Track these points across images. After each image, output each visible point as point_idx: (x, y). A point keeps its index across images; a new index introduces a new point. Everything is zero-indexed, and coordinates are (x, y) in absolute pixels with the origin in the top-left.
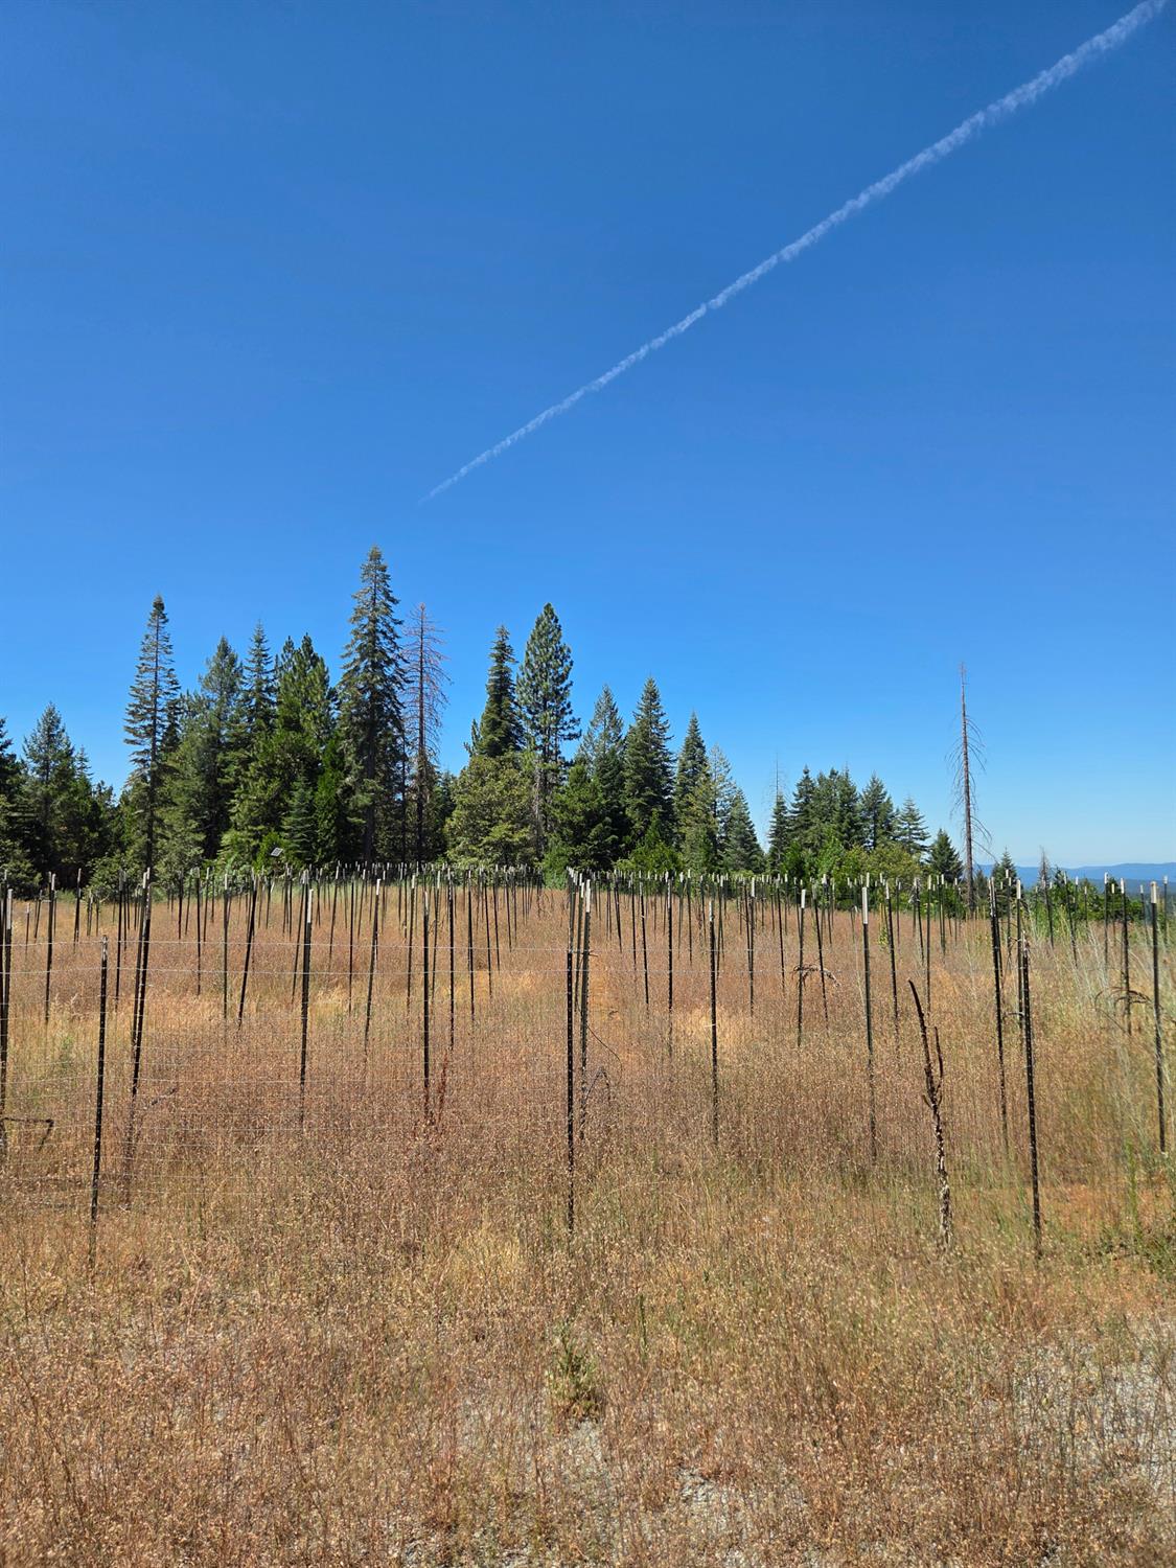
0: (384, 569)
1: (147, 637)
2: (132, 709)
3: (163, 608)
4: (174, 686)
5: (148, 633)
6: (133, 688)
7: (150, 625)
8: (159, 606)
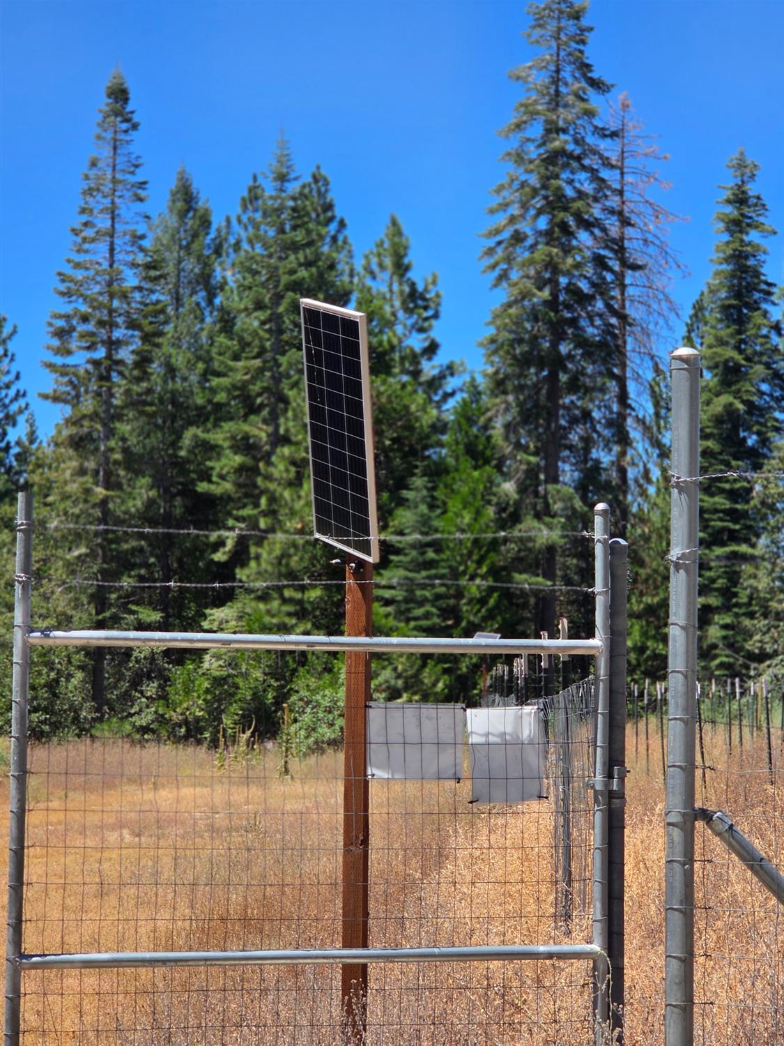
0: (577, 16)
1: (94, 164)
2: (60, 323)
3: (126, 100)
4: (153, 273)
5: (95, 154)
6: (63, 277)
7: (99, 137)
8: (120, 94)
